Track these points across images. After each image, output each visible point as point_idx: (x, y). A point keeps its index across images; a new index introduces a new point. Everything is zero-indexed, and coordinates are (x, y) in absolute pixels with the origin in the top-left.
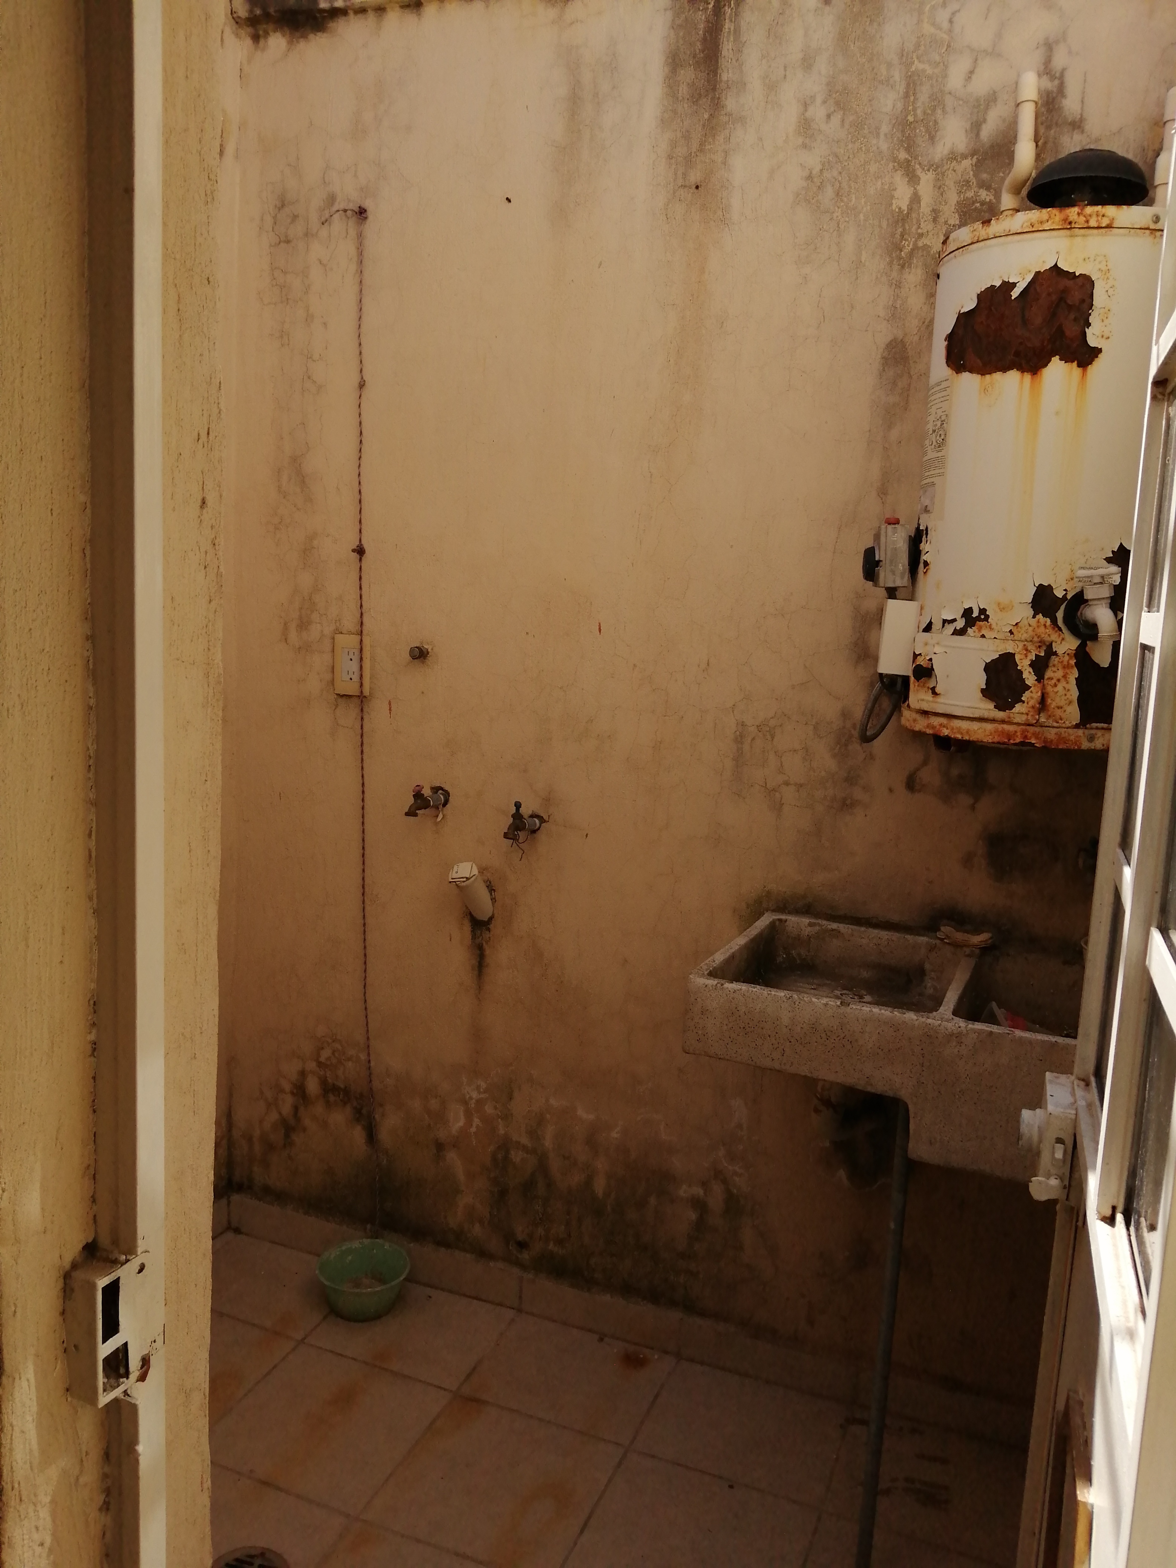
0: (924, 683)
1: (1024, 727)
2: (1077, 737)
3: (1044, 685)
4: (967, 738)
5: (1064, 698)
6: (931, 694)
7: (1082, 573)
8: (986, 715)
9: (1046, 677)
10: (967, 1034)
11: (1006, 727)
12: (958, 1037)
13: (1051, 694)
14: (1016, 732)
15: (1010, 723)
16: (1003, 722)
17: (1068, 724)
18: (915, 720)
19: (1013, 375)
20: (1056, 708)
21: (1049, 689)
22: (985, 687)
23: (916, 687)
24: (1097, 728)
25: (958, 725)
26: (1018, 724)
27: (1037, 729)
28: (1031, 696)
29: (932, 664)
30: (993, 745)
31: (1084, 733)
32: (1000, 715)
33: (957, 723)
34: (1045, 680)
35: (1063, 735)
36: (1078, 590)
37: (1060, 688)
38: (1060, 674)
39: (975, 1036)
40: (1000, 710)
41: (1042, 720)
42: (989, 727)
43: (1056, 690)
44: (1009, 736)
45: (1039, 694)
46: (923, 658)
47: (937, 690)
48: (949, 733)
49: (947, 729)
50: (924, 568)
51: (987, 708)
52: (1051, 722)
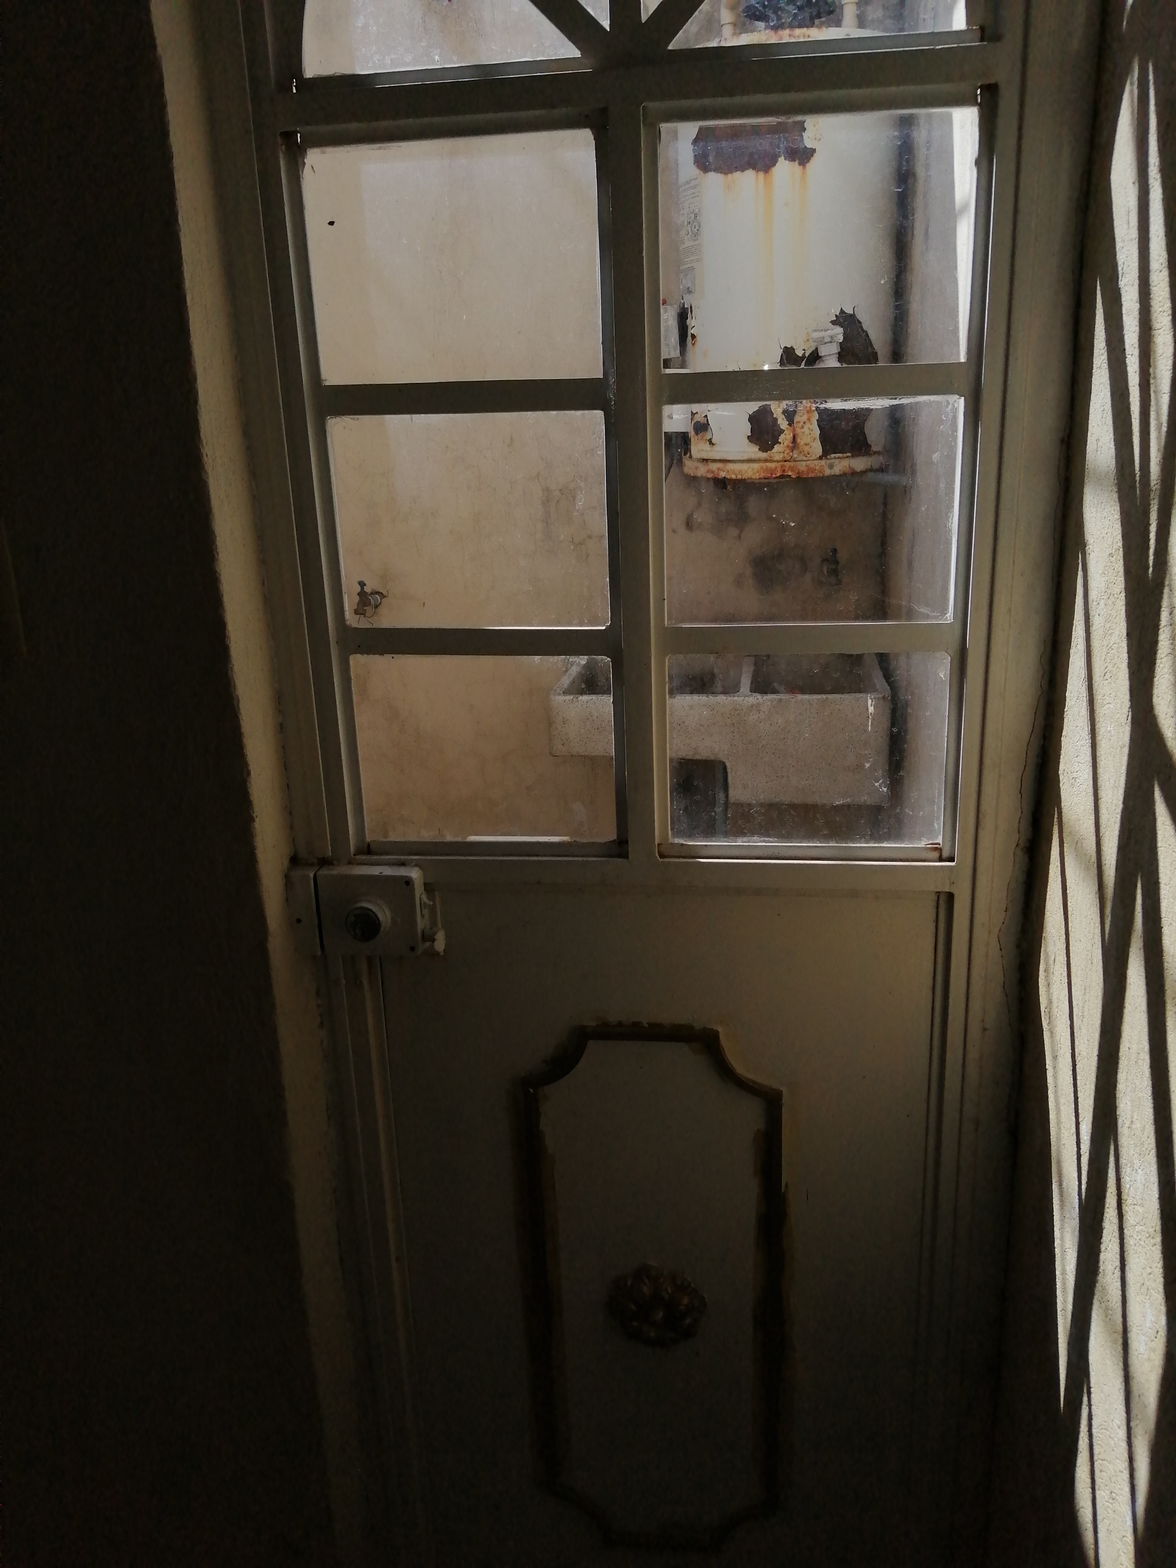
0: (702, 437)
1: (782, 463)
2: (821, 466)
3: (794, 428)
4: (739, 477)
5: (809, 436)
6: (708, 445)
7: (816, 335)
8: (753, 456)
9: (795, 421)
10: (763, 703)
11: (768, 464)
12: (757, 707)
13: (800, 434)
14: (776, 467)
15: (771, 461)
16: (766, 461)
17: (814, 457)
18: (697, 468)
19: (750, 174)
20: (805, 445)
21: (798, 431)
22: (750, 435)
23: (696, 440)
24: (835, 458)
25: (732, 468)
26: (778, 461)
27: (792, 464)
28: (785, 438)
29: (707, 420)
30: (761, 481)
31: (826, 463)
32: (764, 455)
33: (730, 466)
34: (795, 424)
35: (811, 466)
36: (813, 348)
37: (806, 429)
38: (805, 418)
39: (769, 703)
40: (763, 452)
41: (795, 456)
42: (756, 466)
43: (803, 430)
44: (772, 471)
45: (791, 435)
46: (699, 415)
47: (713, 441)
48: (726, 475)
49: (724, 471)
50: (692, 340)
51: (753, 451)
52: (802, 458)
